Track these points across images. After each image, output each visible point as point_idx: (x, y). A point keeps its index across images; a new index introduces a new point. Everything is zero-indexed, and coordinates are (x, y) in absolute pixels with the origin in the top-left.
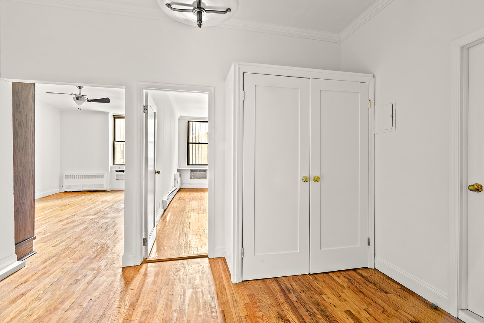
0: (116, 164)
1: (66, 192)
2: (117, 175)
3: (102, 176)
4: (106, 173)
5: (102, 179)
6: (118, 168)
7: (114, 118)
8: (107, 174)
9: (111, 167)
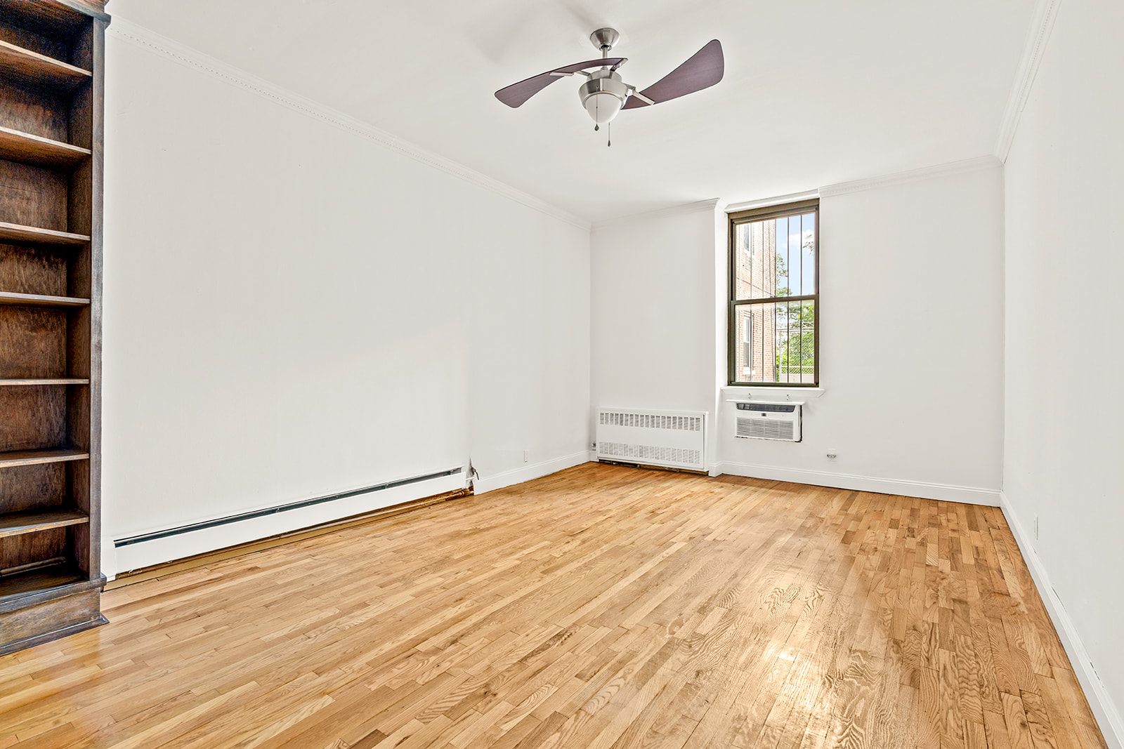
0: (737, 381)
1: (602, 462)
2: (741, 423)
3: (694, 423)
4: (707, 413)
5: (695, 432)
6: (743, 394)
7: (732, 224)
8: (709, 415)
9: (722, 390)
